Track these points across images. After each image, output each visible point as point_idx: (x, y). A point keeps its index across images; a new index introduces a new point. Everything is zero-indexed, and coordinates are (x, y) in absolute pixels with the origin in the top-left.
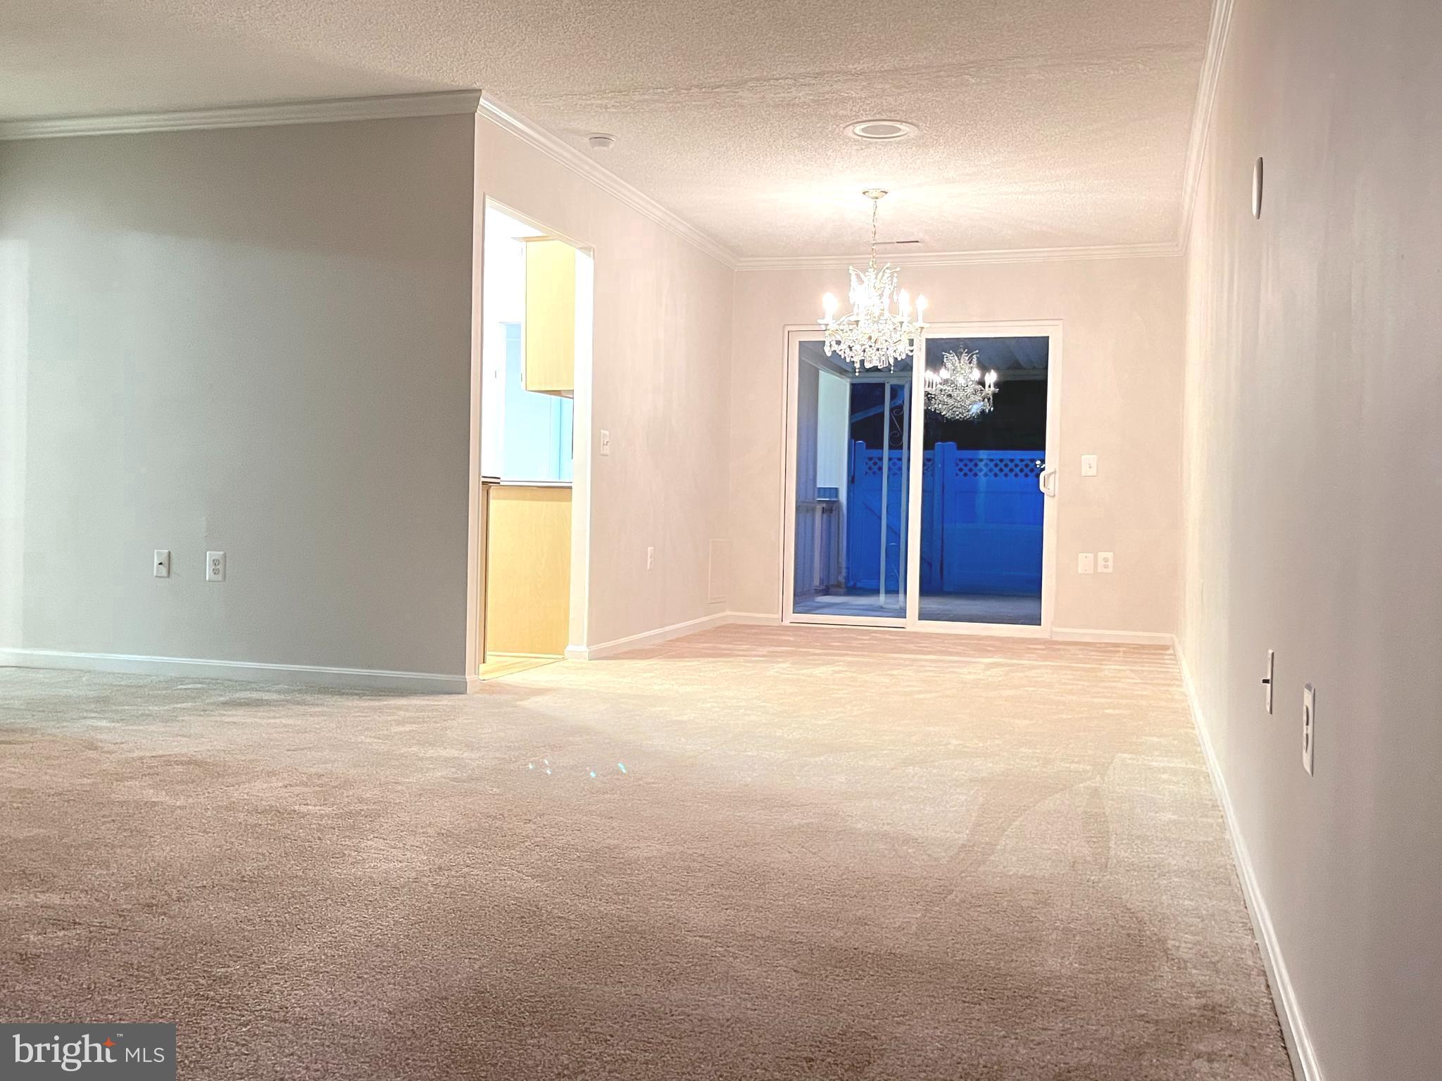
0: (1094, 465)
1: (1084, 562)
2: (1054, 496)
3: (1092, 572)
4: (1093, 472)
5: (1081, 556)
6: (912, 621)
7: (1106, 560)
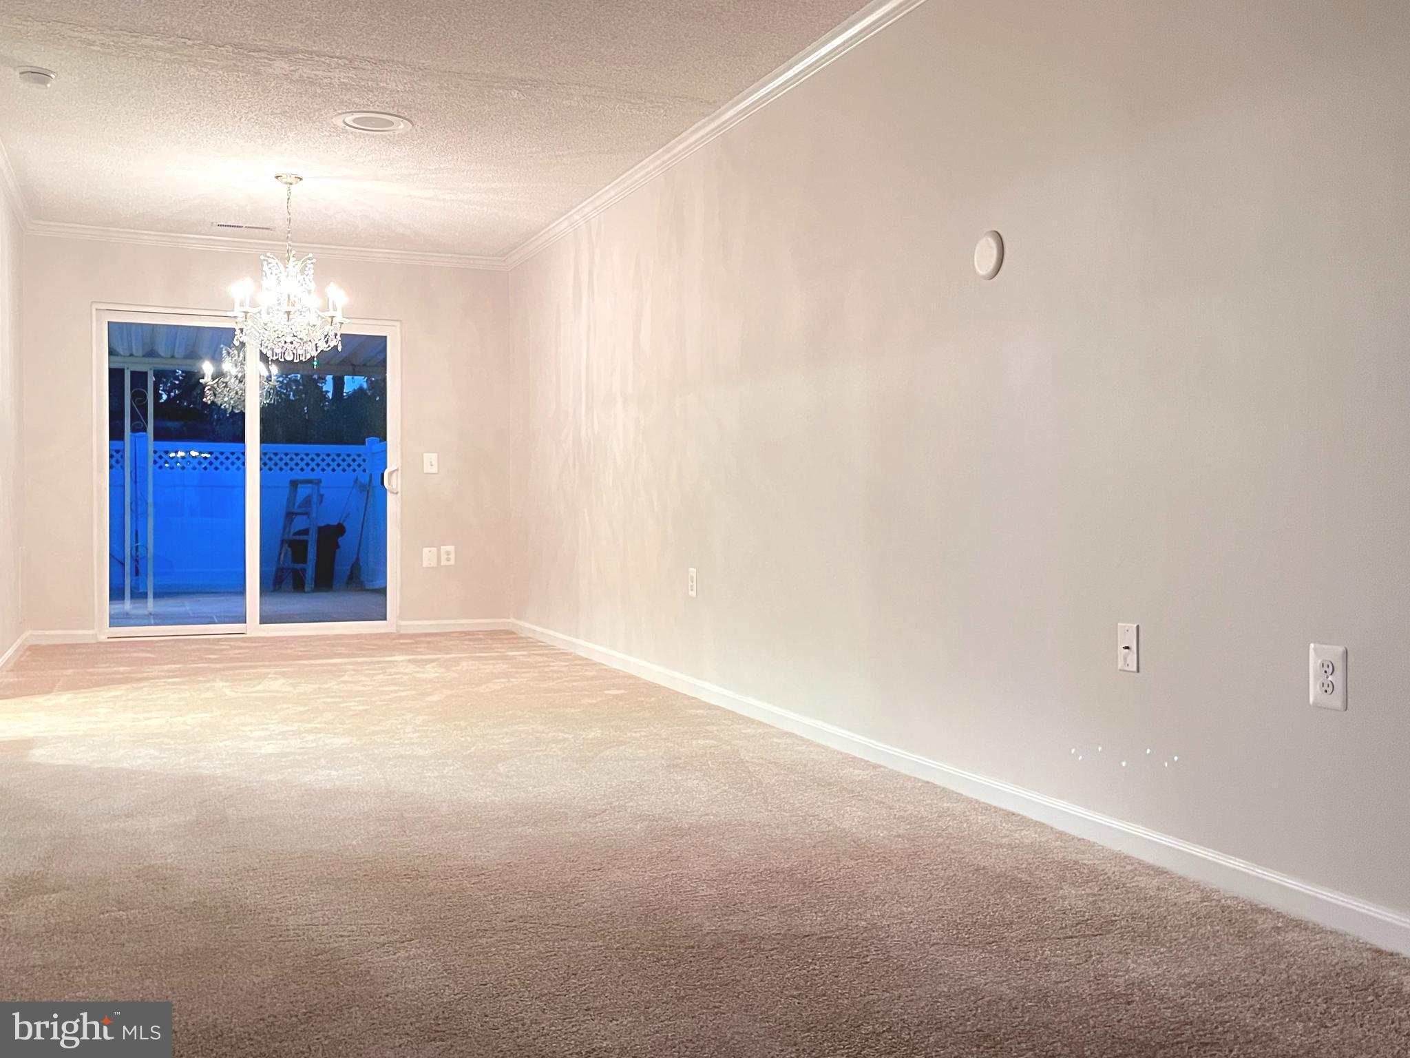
0: (435, 463)
1: (428, 556)
2: (397, 493)
3: (435, 565)
4: (435, 470)
5: (426, 550)
6: (253, 626)
7: (448, 553)
